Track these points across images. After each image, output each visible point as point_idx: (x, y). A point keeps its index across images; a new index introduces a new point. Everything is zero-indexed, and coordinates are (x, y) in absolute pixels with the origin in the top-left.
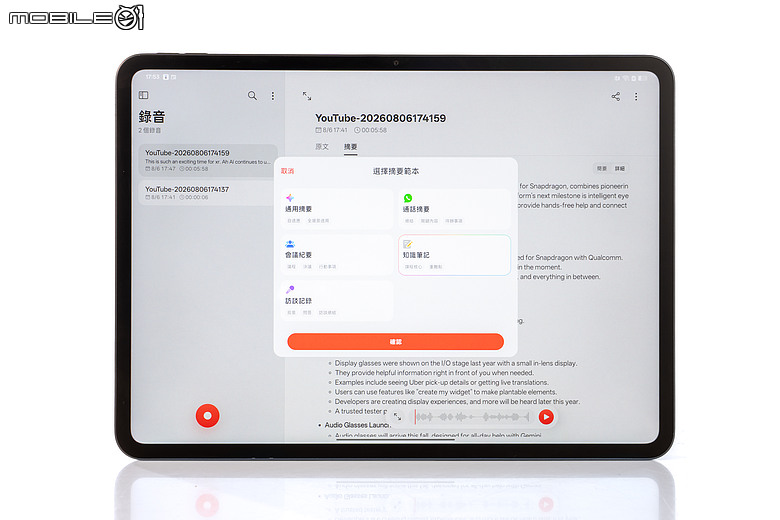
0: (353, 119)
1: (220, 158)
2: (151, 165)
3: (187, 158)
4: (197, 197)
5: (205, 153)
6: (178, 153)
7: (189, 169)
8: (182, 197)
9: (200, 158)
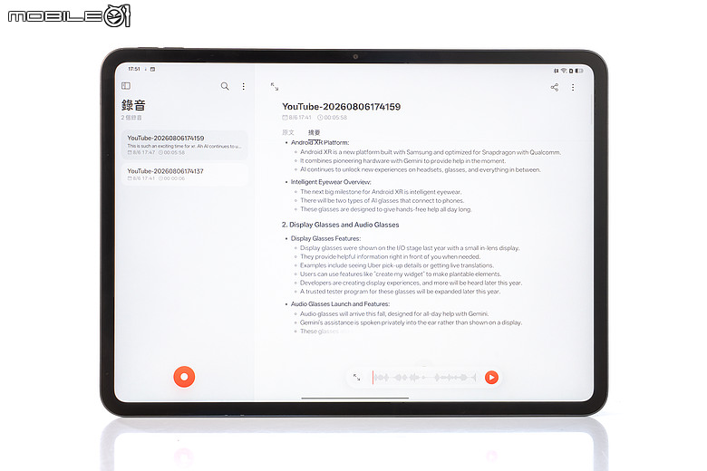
0: (316, 107)
1: (196, 143)
2: (133, 149)
3: (165, 142)
4: (174, 178)
5: (182, 138)
6: (157, 138)
7: (167, 152)
8: (160, 179)
9: (176, 142)
